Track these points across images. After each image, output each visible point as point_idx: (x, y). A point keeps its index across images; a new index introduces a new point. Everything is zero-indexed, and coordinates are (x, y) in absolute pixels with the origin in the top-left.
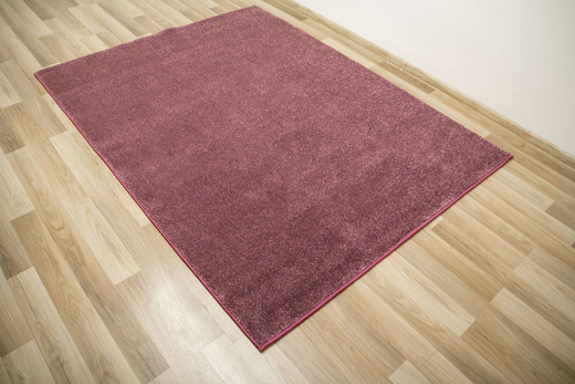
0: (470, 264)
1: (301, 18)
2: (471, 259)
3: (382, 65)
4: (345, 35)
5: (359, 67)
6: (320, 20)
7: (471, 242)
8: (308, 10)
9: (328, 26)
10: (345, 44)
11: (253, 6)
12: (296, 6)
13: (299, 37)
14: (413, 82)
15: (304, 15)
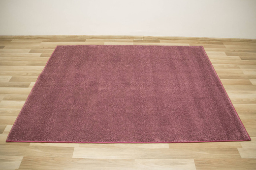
0: (237, 80)
1: (84, 41)
2: (236, 78)
3: (134, 41)
4: (109, 38)
5: (127, 46)
6: (93, 37)
7: (230, 75)
8: (84, 36)
9: (99, 38)
10: (112, 41)
11: (58, 46)
12: (76, 37)
13: (96, 48)
14: (150, 41)
15: (83, 39)
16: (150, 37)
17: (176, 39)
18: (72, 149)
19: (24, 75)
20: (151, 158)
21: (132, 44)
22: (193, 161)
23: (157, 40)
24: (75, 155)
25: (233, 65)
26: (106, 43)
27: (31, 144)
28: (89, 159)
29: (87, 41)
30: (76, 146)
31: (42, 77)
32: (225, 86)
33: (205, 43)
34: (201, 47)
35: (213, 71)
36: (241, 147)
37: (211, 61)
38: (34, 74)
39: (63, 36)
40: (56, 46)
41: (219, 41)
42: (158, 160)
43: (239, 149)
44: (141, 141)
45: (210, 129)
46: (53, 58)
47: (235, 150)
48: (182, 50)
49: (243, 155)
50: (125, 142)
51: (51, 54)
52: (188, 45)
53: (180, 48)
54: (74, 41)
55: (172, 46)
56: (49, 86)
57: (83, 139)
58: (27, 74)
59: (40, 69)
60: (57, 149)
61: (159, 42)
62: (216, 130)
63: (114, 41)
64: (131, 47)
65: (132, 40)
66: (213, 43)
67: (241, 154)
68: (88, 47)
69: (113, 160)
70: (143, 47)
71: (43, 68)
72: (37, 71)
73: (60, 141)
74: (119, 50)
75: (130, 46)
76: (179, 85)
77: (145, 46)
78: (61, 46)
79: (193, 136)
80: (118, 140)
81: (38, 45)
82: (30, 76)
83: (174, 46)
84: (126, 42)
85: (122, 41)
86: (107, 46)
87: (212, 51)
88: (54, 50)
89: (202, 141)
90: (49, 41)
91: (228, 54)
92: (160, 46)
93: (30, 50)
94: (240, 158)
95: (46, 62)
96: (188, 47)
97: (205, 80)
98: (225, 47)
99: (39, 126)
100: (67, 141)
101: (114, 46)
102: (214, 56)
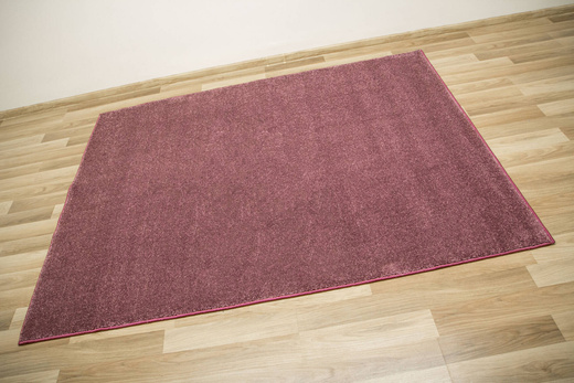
0: (510, 111)
1: (158, 91)
2: (506, 109)
3: (267, 70)
4: (211, 73)
5: (252, 84)
6: (175, 80)
7: (491, 102)
8: (155, 80)
9: (189, 78)
10: (219, 79)
11: (101, 115)
12: (138, 86)
13: (184, 102)
14: (303, 63)
15: (154, 87)
16: (300, 53)
17: (358, 46)
18: (161, 334)
19: (39, 194)
20: (333, 325)
21: (263, 76)
22: (430, 314)
23: (318, 55)
24: (169, 347)
25: (496, 80)
26: (205, 88)
27: (73, 340)
28: (199, 350)
29: (164, 91)
30: (167, 326)
31: (76, 190)
32: (482, 131)
33: (425, 42)
34: (419, 54)
35: (451, 102)
36: (535, 262)
37: (445, 79)
38: (58, 188)
39: (109, 91)
40: (98, 116)
41: (457, 30)
42: (349, 325)
43: (529, 268)
44: (308, 289)
45: (460, 235)
46: (94, 143)
47: (521, 271)
48: (376, 67)
49: (541, 280)
50: (272, 298)
51: (89, 134)
52: (389, 54)
53: (371, 65)
54: (135, 97)
55: (352, 65)
56: (93, 207)
57: (179, 308)
58: (45, 189)
59: (70, 173)
60: (127, 340)
61: (322, 59)
62: (474, 234)
63: (223, 78)
64: (262, 83)
65: (262, 68)
66: (444, 39)
67: (534, 277)
68: (166, 104)
69: (252, 343)
70: (288, 79)
71: (75, 169)
72: (67, 177)
73: (131, 321)
74: (235, 96)
75: (260, 82)
76: (377, 147)
77: (292, 76)
78: (108, 114)
79: (423, 257)
80: (257, 297)
81: (60, 121)
82: (50, 192)
83: (356, 64)
84: (250, 74)
85: (240, 76)
86: (208, 93)
87: (449, 55)
88: (94, 124)
89: (444, 264)
90: (83, 108)
91: (481, 57)
92: (326, 69)
93: (42, 136)
94: (536, 289)
95: (82, 155)
96: (388, 60)
97: (435, 126)
98: (473, 43)
99: (84, 298)
100: (147, 320)
101: (224, 90)
102: (448, 67)
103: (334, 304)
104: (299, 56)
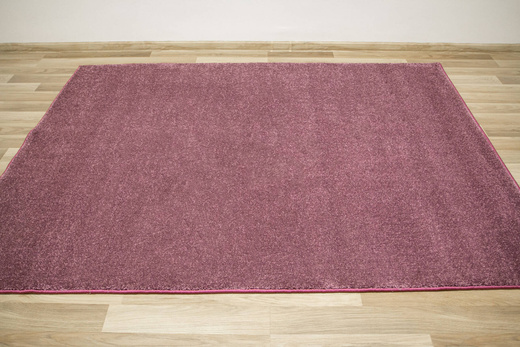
1: (148, 55)
3: (270, 55)
4: (210, 47)
6: (169, 47)
8: (147, 43)
10: (217, 55)
11: (81, 67)
12: (127, 45)
13: (176, 70)
14: (310, 55)
15: (145, 49)
16: (309, 43)
17: (372, 48)
18: (103, 309)
20: (311, 332)
21: (265, 60)
22: (430, 340)
23: (328, 49)
24: (110, 325)
26: (200, 60)
28: (145, 335)
29: (154, 56)
30: (114, 301)
31: (36, 136)
32: (503, 154)
33: (444, 57)
34: (436, 65)
35: (469, 119)
37: (464, 95)
38: (16, 130)
39: (95, 44)
40: (77, 67)
41: (481, 51)
42: (332, 336)
44: (288, 288)
45: (471, 257)
46: (67, 92)
48: (389, 71)
50: (243, 289)
51: (63, 84)
52: (404, 61)
53: (383, 69)
54: (122, 56)
55: (364, 65)
56: (52, 157)
57: (131, 282)
59: (34, 118)
60: (61, 309)
61: (331, 55)
62: (487, 258)
63: (221, 55)
64: (264, 67)
65: (266, 52)
66: (465, 57)
68: (156, 68)
69: (211, 337)
70: (291, 67)
71: (40, 115)
72: (27, 122)
73: (71, 288)
74: (232, 74)
75: (260, 64)
76: (383, 150)
77: (297, 64)
78: (89, 67)
79: (426, 274)
80: (227, 285)
81: (33, 65)
82: (6, 133)
83: (368, 65)
84: (251, 55)
85: (240, 55)
86: (203, 66)
87: (464, 73)
88: (71, 75)
89: (450, 286)
90: (62, 57)
91: (504, 81)
92: (335, 65)
93: (10, 76)
95: (51, 102)
96: (403, 67)
97: (449, 139)
98: (497, 66)
99: (20, 252)
100: (90, 288)
101: (221, 66)
102: (466, 83)
103: (315, 309)
104: (307, 46)
